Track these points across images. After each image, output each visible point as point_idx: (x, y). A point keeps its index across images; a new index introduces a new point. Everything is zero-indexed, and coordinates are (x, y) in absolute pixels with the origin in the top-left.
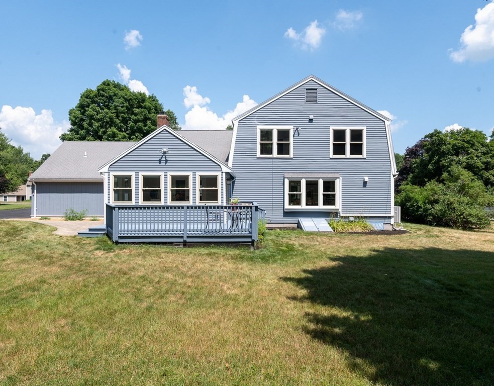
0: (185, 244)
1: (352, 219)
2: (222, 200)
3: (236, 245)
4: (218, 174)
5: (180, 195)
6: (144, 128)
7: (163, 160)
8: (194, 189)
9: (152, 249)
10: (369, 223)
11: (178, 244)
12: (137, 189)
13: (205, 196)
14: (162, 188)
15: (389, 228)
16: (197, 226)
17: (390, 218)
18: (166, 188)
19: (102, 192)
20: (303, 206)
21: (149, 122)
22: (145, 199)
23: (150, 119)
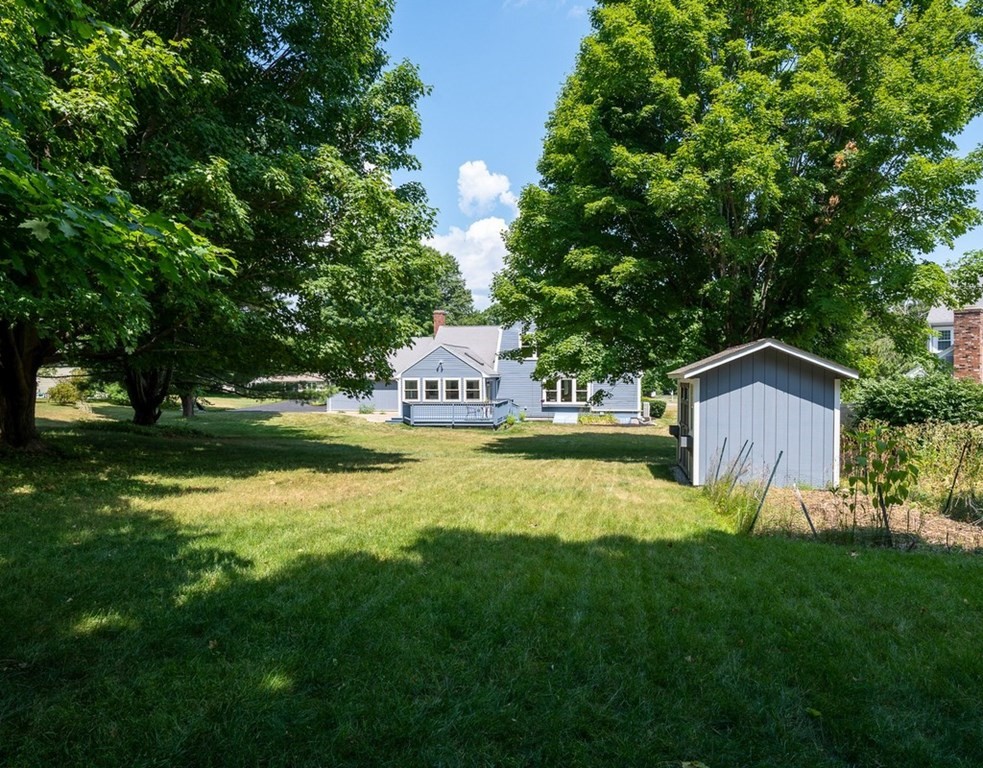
0: (453, 427)
1: (602, 414)
2: (483, 398)
3: (484, 428)
4: (480, 379)
5: (453, 394)
6: (415, 300)
7: (440, 369)
8: (462, 389)
9: (433, 429)
10: (615, 416)
11: (449, 427)
12: (422, 389)
13: (470, 395)
14: (439, 389)
15: (637, 422)
16: (461, 415)
17: (636, 413)
18: (442, 389)
19: (397, 389)
20: (559, 402)
21: (421, 291)
22: (427, 398)
23: (423, 287)
